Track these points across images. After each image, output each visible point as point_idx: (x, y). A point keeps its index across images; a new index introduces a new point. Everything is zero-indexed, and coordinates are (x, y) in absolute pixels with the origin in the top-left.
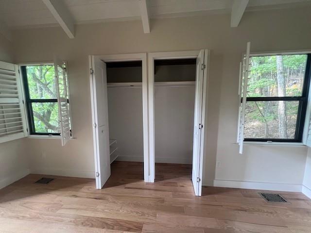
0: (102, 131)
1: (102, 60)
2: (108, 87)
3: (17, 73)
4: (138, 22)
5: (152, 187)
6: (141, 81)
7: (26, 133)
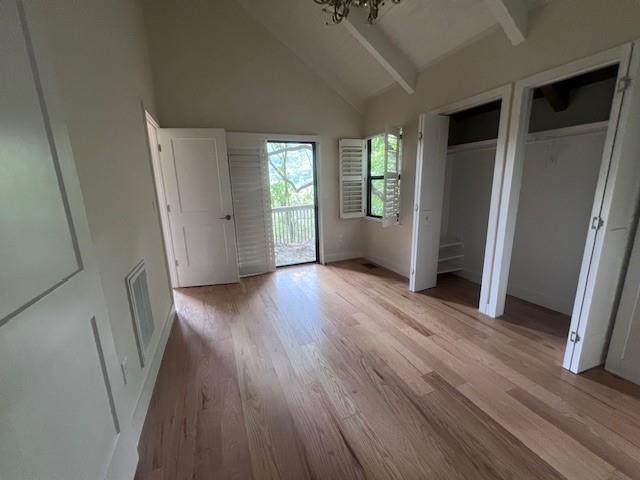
0: (427, 218)
1: (441, 114)
2: (448, 154)
3: (363, 149)
4: (499, 32)
5: (491, 323)
6: (496, 137)
7: (363, 214)
